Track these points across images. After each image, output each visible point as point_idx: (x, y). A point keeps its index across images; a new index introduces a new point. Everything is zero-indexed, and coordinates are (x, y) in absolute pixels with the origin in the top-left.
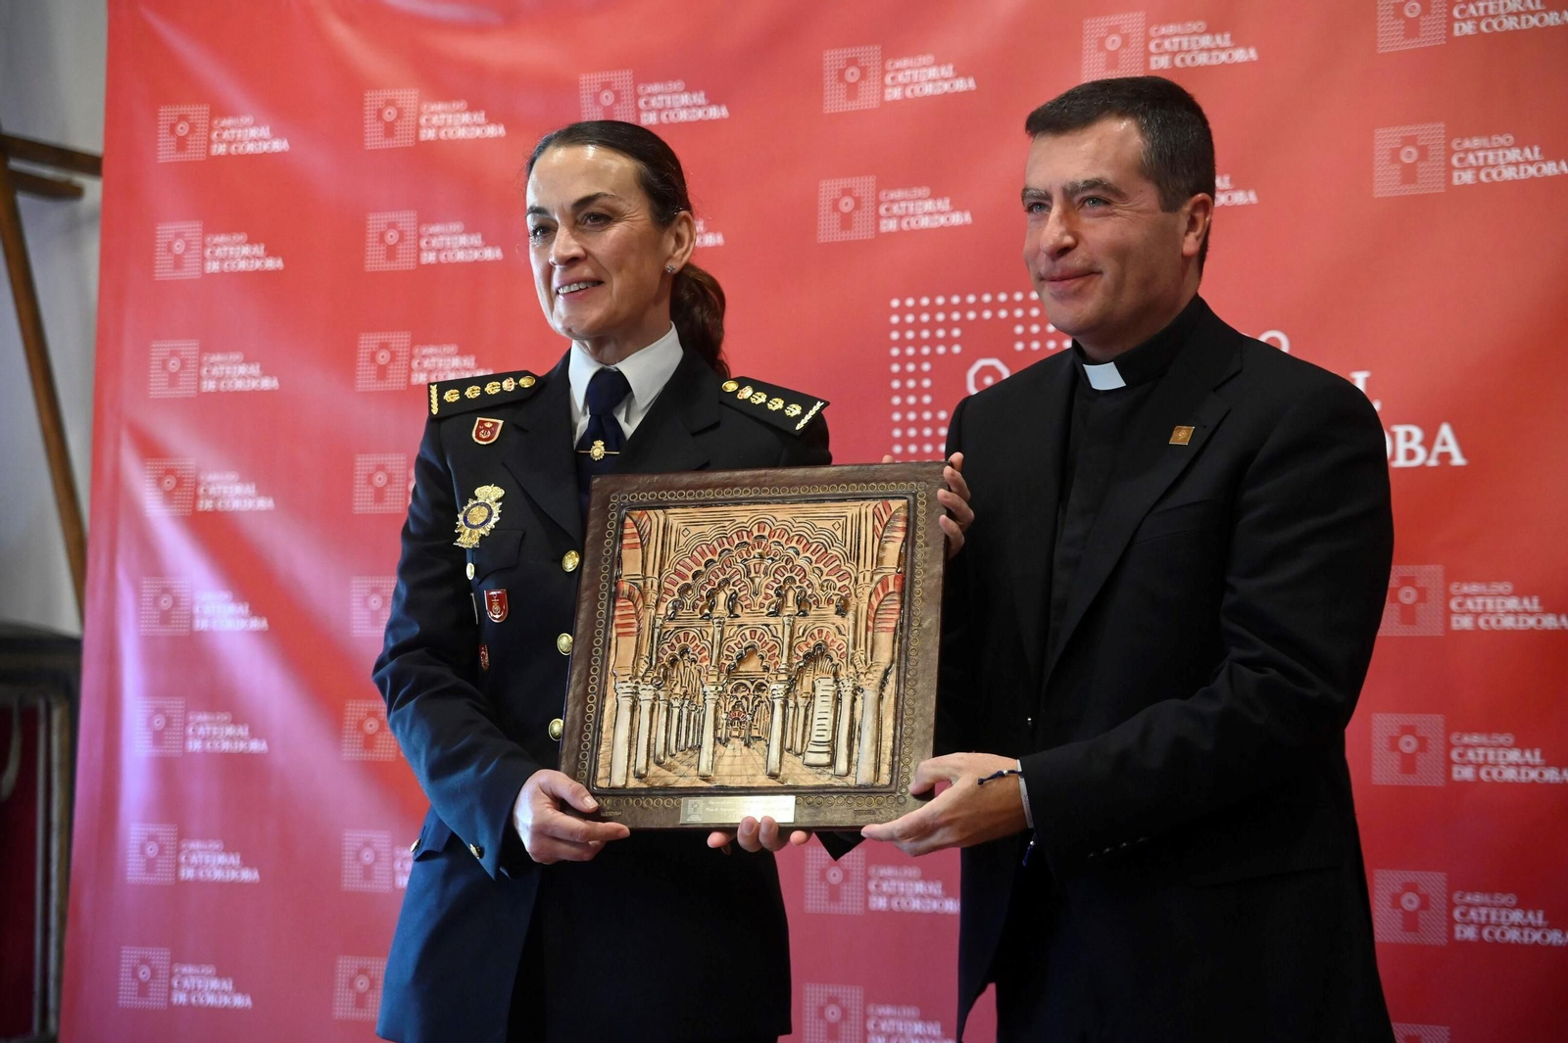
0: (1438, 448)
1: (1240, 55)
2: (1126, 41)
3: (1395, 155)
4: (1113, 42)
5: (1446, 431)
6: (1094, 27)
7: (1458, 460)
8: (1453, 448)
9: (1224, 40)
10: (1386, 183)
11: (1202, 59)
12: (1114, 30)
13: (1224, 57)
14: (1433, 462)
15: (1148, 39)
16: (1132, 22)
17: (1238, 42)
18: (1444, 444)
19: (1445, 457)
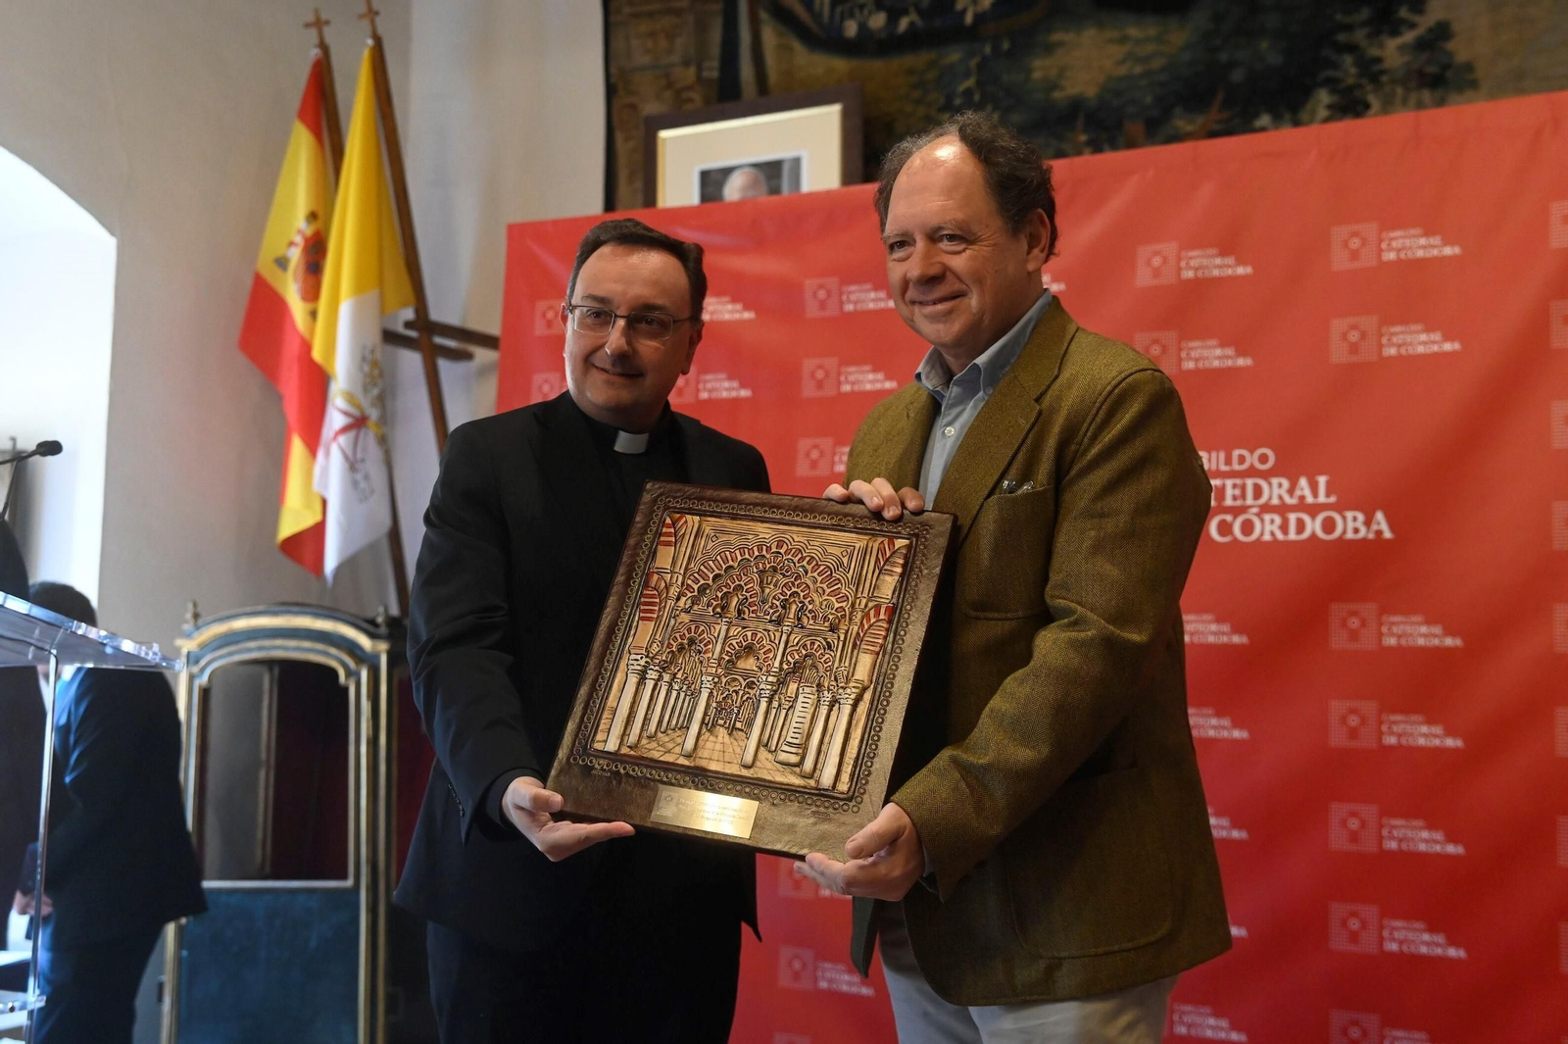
0: (1374, 527)
1: (1241, 270)
2: (1165, 260)
3: (1344, 336)
4: (1157, 261)
5: (1379, 516)
6: (1143, 252)
7: (1388, 534)
8: (1384, 527)
9: (1230, 260)
10: (1338, 354)
11: (1216, 273)
12: (1157, 253)
13: (1230, 272)
14: (1371, 536)
15: (1179, 259)
16: (1170, 248)
17: (1240, 262)
18: (1379, 524)
19: (1379, 533)
